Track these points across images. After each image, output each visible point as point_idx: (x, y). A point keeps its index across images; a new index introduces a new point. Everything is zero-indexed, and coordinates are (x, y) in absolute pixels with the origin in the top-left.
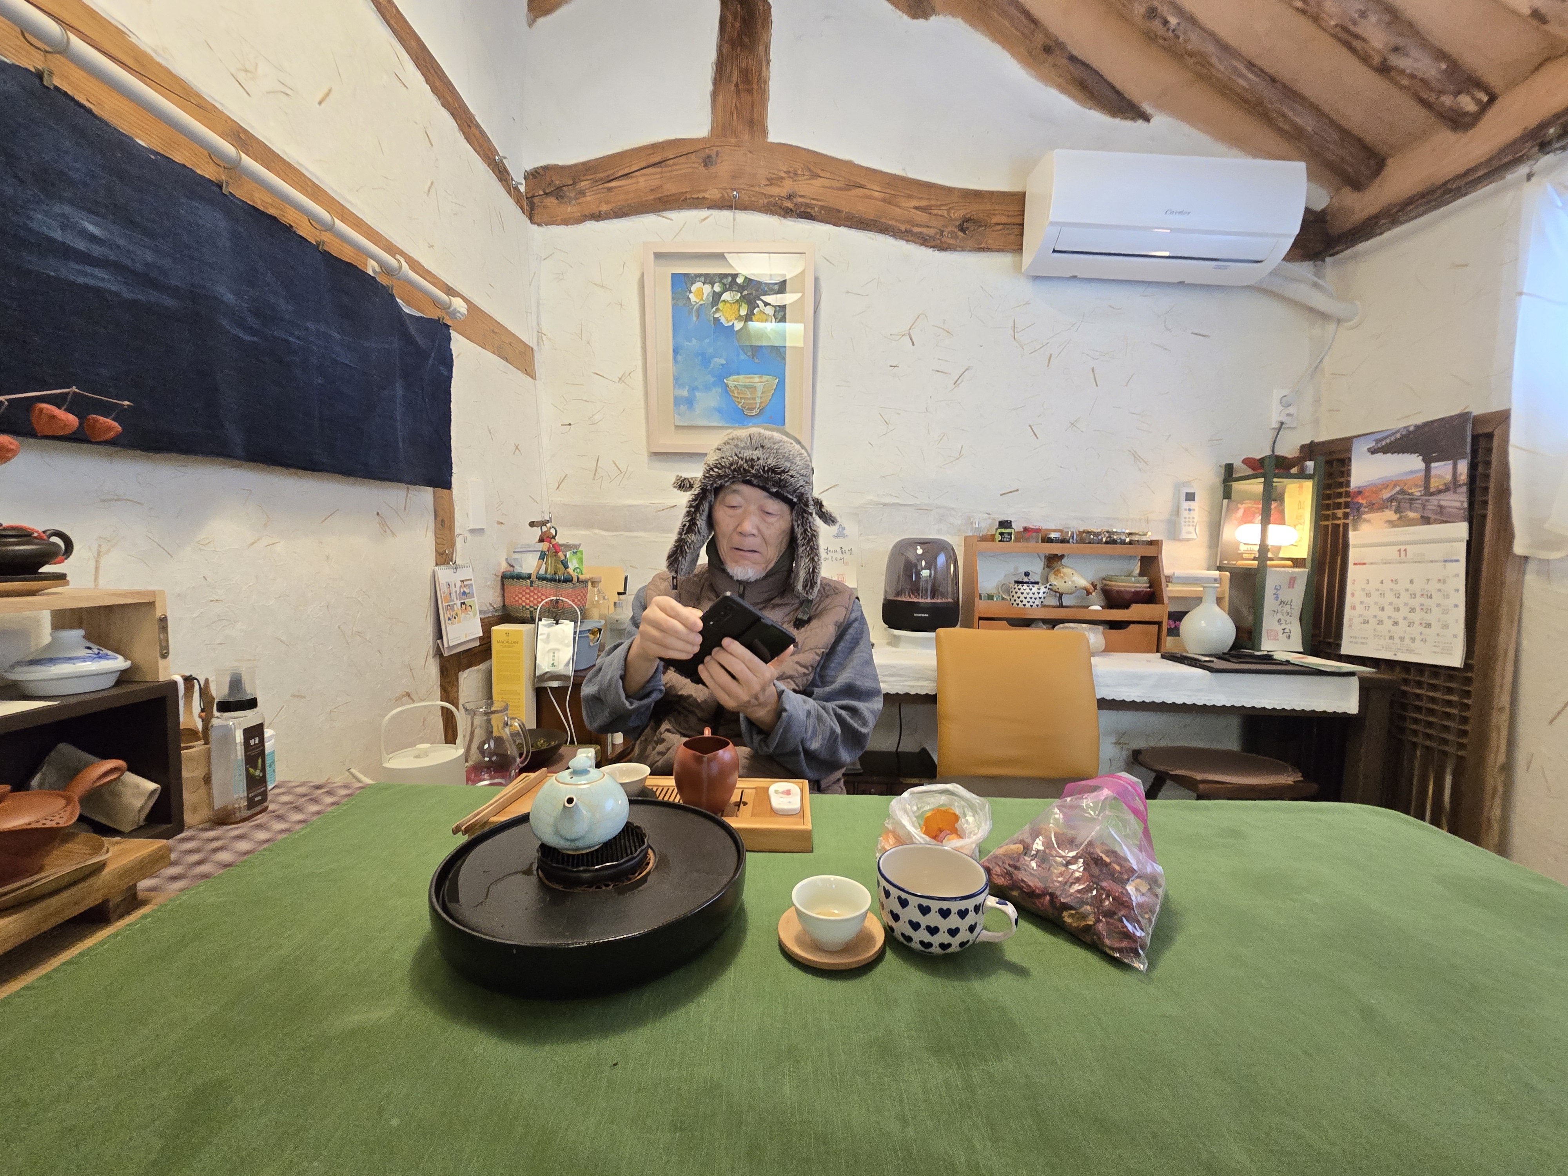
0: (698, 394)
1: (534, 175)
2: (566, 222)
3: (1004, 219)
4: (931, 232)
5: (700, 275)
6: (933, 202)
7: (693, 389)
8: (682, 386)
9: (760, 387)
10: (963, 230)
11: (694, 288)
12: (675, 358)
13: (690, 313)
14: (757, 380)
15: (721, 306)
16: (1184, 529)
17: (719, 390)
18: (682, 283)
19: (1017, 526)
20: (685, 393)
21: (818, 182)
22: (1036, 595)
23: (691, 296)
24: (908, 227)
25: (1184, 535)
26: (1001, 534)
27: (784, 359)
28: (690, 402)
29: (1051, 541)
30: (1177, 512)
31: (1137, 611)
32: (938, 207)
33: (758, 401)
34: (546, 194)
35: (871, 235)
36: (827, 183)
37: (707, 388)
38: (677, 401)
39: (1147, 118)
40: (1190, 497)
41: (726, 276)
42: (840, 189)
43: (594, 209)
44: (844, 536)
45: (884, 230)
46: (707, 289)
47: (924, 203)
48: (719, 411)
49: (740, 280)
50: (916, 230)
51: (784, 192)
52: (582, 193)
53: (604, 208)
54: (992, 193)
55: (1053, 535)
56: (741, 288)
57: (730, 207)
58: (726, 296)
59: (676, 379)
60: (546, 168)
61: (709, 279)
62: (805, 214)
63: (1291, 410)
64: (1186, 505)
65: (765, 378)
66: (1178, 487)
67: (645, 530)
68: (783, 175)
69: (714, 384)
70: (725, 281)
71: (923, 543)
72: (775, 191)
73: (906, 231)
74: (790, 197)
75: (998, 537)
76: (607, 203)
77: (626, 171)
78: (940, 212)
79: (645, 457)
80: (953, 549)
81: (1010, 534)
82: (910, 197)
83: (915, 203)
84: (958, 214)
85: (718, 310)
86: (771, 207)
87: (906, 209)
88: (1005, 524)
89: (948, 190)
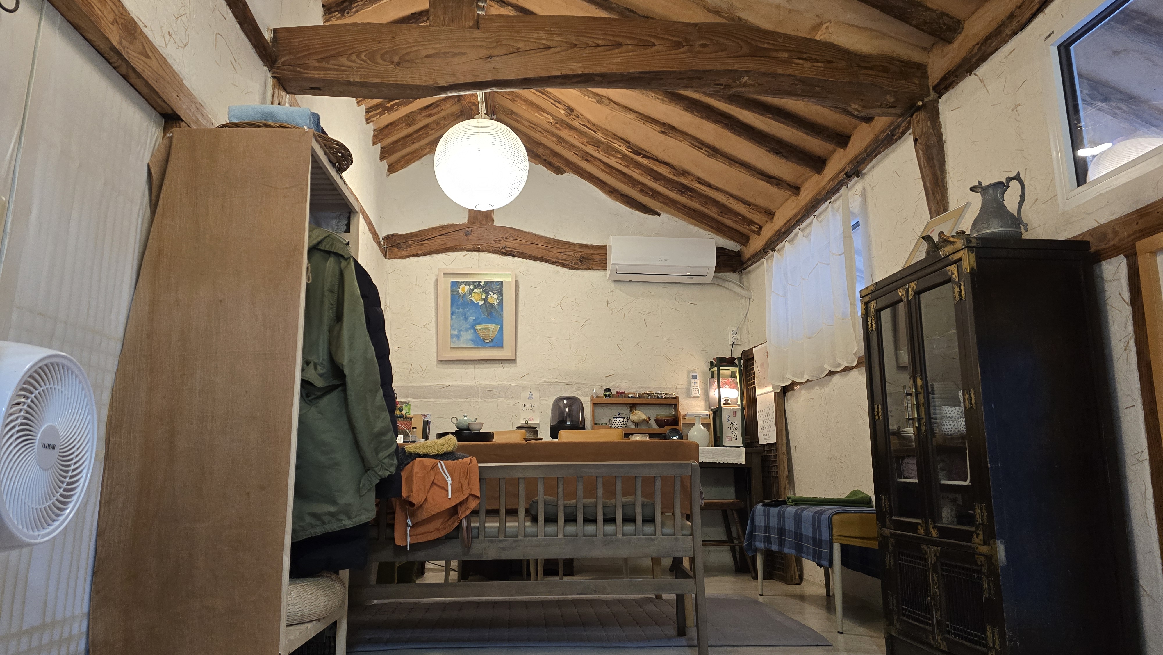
0: (462, 333)
1: (387, 238)
2: (401, 258)
3: (599, 257)
4: (567, 262)
5: (464, 282)
6: (567, 250)
7: (460, 331)
8: (455, 330)
9: (491, 329)
10: (581, 262)
11: (461, 287)
12: (451, 317)
13: (459, 297)
14: (490, 326)
15: (473, 294)
16: (693, 392)
17: (472, 331)
18: (455, 285)
19: (614, 392)
20: (456, 333)
21: (516, 242)
22: (622, 423)
23: (460, 290)
24: (557, 260)
25: (693, 395)
26: (606, 395)
27: (502, 317)
28: (458, 337)
29: (629, 397)
30: (689, 384)
31: (667, 429)
32: (569, 252)
33: (491, 335)
34: (392, 246)
35: (541, 263)
36: (521, 242)
37: (467, 330)
38: (452, 336)
39: (659, 215)
40: (695, 377)
41: (476, 282)
42: (527, 245)
43: (415, 252)
44: (533, 398)
45: (547, 261)
46: (467, 287)
47: (563, 251)
48: (472, 340)
49: (482, 284)
50: (560, 261)
51: (502, 246)
52: (410, 246)
53: (419, 252)
54: (593, 246)
55: (630, 395)
56: (482, 287)
57: (477, 251)
58: (476, 290)
59: (452, 326)
60: (393, 235)
61: (468, 283)
62: (510, 253)
63: (738, 336)
64: (693, 381)
65: (494, 325)
66: (689, 372)
67: (434, 398)
68: (501, 239)
69: (470, 328)
70: (475, 284)
71: (568, 398)
72: (497, 245)
73: (556, 262)
74: (504, 248)
75: (605, 397)
76: (421, 250)
77: (430, 237)
78: (570, 254)
79: (435, 362)
80: (581, 402)
81: (609, 395)
82: (557, 248)
83: (559, 251)
84: (578, 255)
85: (472, 296)
86: (496, 252)
87: (555, 253)
88: (608, 390)
89: (574, 245)
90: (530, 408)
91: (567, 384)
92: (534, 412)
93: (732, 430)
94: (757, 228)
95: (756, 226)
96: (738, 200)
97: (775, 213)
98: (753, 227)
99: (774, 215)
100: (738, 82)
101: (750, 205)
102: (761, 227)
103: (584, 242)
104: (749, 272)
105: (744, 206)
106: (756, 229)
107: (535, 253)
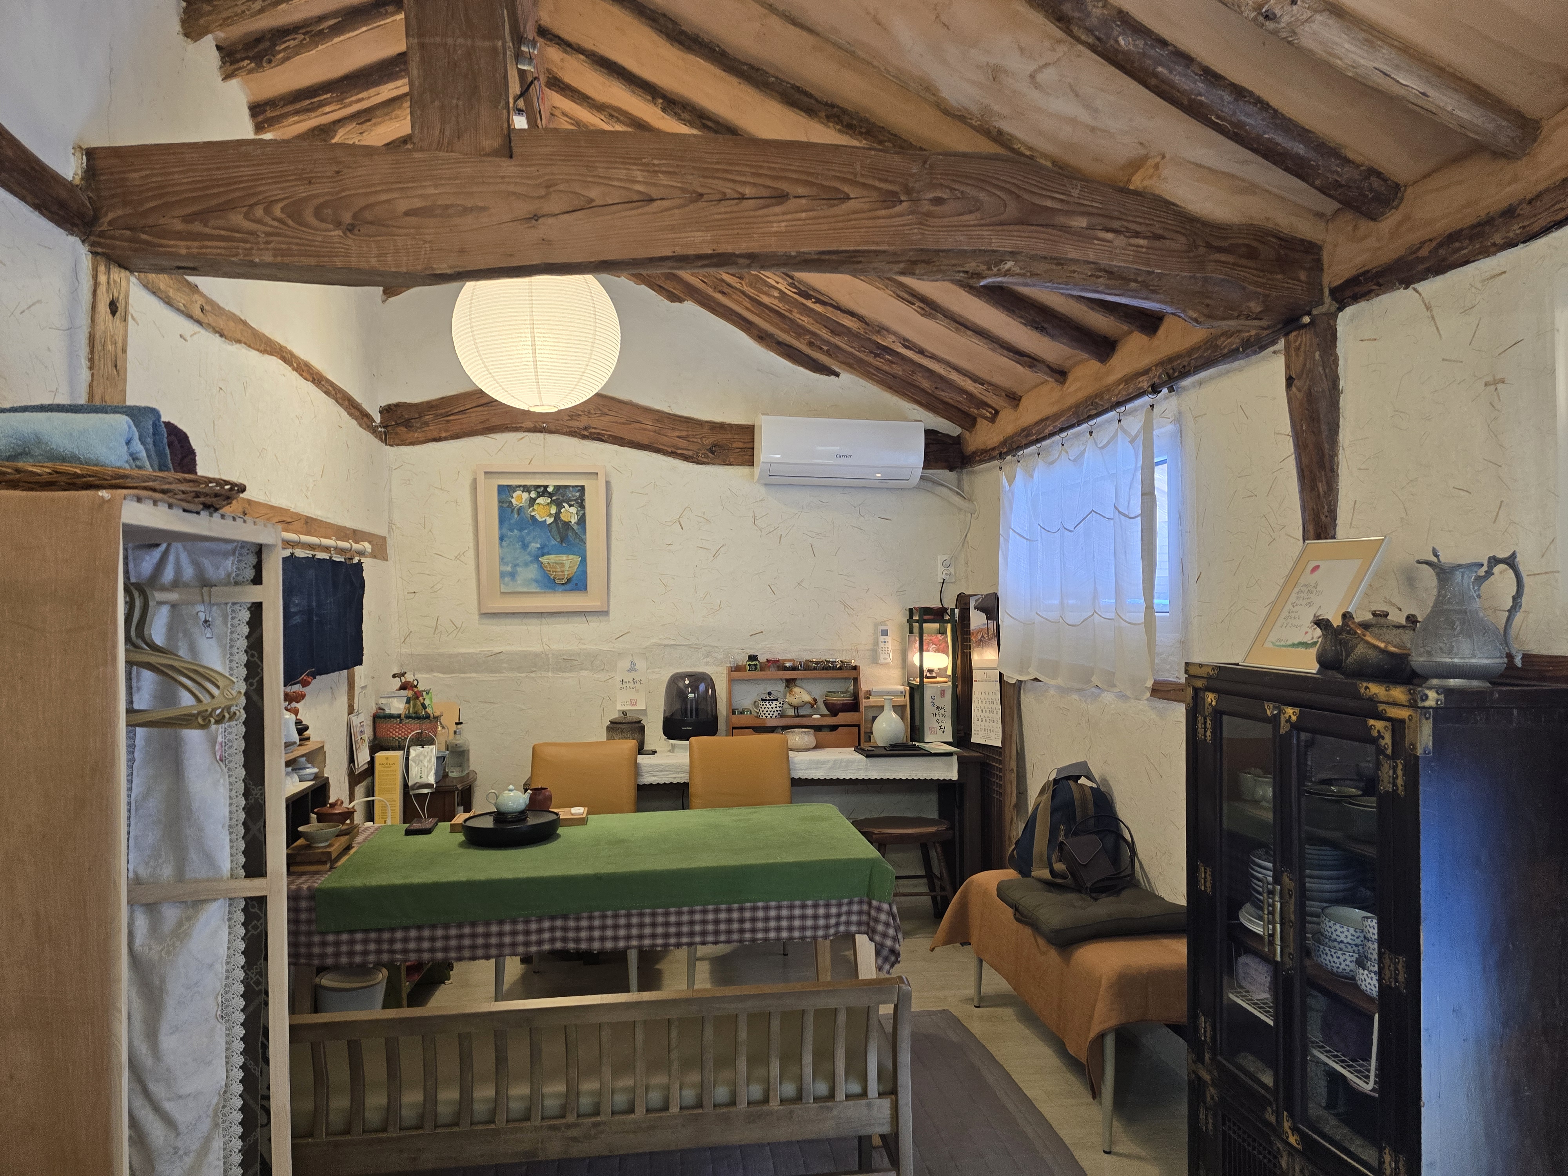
0: (519, 569)
1: (387, 411)
2: (412, 444)
3: (741, 445)
4: (690, 453)
5: (520, 486)
6: (690, 433)
7: (515, 566)
8: (507, 564)
9: (567, 564)
10: (713, 452)
11: (515, 495)
12: (500, 544)
13: (512, 511)
14: (565, 558)
15: (536, 507)
16: (882, 656)
17: (536, 566)
18: (505, 491)
19: (762, 659)
20: (509, 569)
21: (606, 419)
22: (775, 709)
23: (513, 500)
24: (673, 450)
25: (882, 661)
26: (749, 665)
27: (585, 543)
28: (513, 575)
29: (785, 669)
30: (876, 643)
31: (843, 718)
32: (694, 436)
33: (566, 573)
34: (397, 424)
35: (648, 453)
36: (614, 419)
37: (526, 564)
38: (502, 575)
39: (837, 375)
40: (885, 633)
41: (539, 486)
42: (623, 424)
43: (436, 434)
44: (636, 670)
45: (657, 451)
46: (525, 495)
47: (684, 434)
48: (536, 581)
49: (550, 490)
50: (679, 451)
51: (582, 425)
52: (426, 424)
53: (444, 435)
54: (731, 426)
55: (787, 664)
56: (550, 495)
57: (541, 432)
58: (540, 500)
59: (502, 559)
60: (397, 405)
61: (526, 489)
62: (598, 437)
63: (951, 570)
64: (882, 638)
65: (571, 557)
66: (876, 625)
67: (476, 672)
68: (580, 413)
69: (531, 562)
70: (539, 490)
71: (690, 675)
72: (575, 424)
73: (672, 452)
74: (586, 429)
75: (748, 668)
76: (446, 431)
77: (462, 409)
78: (695, 440)
79: (477, 617)
80: (711, 679)
81: (755, 665)
82: (673, 429)
83: (677, 433)
84: (708, 442)
85: (533, 510)
86: (572, 433)
87: (672, 437)
88: (753, 658)
89: (700, 423)
90: (632, 685)
91: (689, 646)
92: (638, 691)
93: (937, 717)
94: (990, 413)
95: (990, 410)
96: (965, 375)
97: (1021, 397)
98: (984, 411)
99: (1020, 400)
100: (995, 270)
101: (983, 384)
102: (997, 412)
103: (718, 418)
104: (973, 472)
105: (974, 384)
106: (988, 414)
107: (639, 438)
